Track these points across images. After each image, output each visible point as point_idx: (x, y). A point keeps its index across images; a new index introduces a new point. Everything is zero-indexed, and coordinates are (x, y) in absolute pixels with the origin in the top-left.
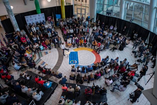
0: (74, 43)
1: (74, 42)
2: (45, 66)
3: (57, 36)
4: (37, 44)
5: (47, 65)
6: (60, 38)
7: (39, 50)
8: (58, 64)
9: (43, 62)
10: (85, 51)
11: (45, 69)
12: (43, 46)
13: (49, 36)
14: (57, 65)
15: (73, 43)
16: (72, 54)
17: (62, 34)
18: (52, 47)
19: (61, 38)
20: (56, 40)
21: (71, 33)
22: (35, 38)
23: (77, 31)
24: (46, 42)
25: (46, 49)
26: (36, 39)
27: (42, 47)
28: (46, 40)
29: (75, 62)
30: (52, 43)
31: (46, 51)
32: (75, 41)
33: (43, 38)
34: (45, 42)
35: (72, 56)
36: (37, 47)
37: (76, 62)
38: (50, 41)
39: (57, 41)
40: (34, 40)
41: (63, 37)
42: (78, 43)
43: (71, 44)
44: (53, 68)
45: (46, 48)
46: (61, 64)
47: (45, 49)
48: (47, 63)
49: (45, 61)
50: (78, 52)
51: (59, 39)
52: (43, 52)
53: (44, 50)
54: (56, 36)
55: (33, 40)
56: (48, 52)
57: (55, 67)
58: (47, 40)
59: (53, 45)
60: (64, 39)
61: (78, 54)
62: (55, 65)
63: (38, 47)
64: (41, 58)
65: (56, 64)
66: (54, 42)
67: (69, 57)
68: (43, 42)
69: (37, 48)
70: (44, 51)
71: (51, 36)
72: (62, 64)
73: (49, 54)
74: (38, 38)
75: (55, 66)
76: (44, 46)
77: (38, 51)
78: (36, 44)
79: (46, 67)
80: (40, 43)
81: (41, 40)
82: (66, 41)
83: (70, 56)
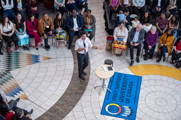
0: (136, 45)
1: (136, 38)
2: (18, 100)
3: (84, 9)
4: (9, 23)
5: (26, 98)
6: (93, 18)
7: (12, 43)
8: (63, 105)
9: (17, 85)
10: (171, 80)
11: (15, 108)
12: (28, 33)
13: (55, 5)
14: (57, 107)
15: (131, 43)
16: (121, 82)
17: (104, 8)
18: (59, 43)
19: (97, 19)
20: (75, 20)
21: (134, 7)
22: (10, 3)
23: (159, 5)
24: (41, 21)
25: (36, 45)
26: (12, 6)
27: (26, 35)
28: (44, 14)
29: (123, 111)
30: (59, 30)
31: (33, 52)
32: (140, 39)
33: (35, 9)
34: (38, 23)
35: (117, 87)
36: (8, 33)
37: (128, 111)
38: (56, 21)
39: (80, 24)
40: (4, 7)
41: (105, 17)
42: (150, 47)
43: (124, 46)
44: (42, 114)
45: (37, 42)
46: (74, 107)
47: (34, 44)
48: (27, 91)
49: (22, 86)
50: (144, 78)
51: (89, 21)
52: (24, 54)
53: (31, 49)
54: (81, 9)
55: (3, 9)
56: (41, 59)
57: (49, 110)
58: (46, 15)
59: (64, 35)
60: (106, 24)
61: (142, 86)
62: (51, 104)
63: (11, 32)
64: (14, 72)
65: (57, 104)
66: (67, 26)
67: (105, 89)
68: (33, 18)
69: (8, 37)
70: (27, 52)
71: (63, 5)
72: (77, 108)
73: (43, 64)
74: (20, 6)
75: (52, 108)
76: (31, 35)
77: (9, 45)
78: (7, 19)
79: (19, 105)
80: (23, 20)
81: (28, 13)
82: (110, 31)
83: (110, 86)
